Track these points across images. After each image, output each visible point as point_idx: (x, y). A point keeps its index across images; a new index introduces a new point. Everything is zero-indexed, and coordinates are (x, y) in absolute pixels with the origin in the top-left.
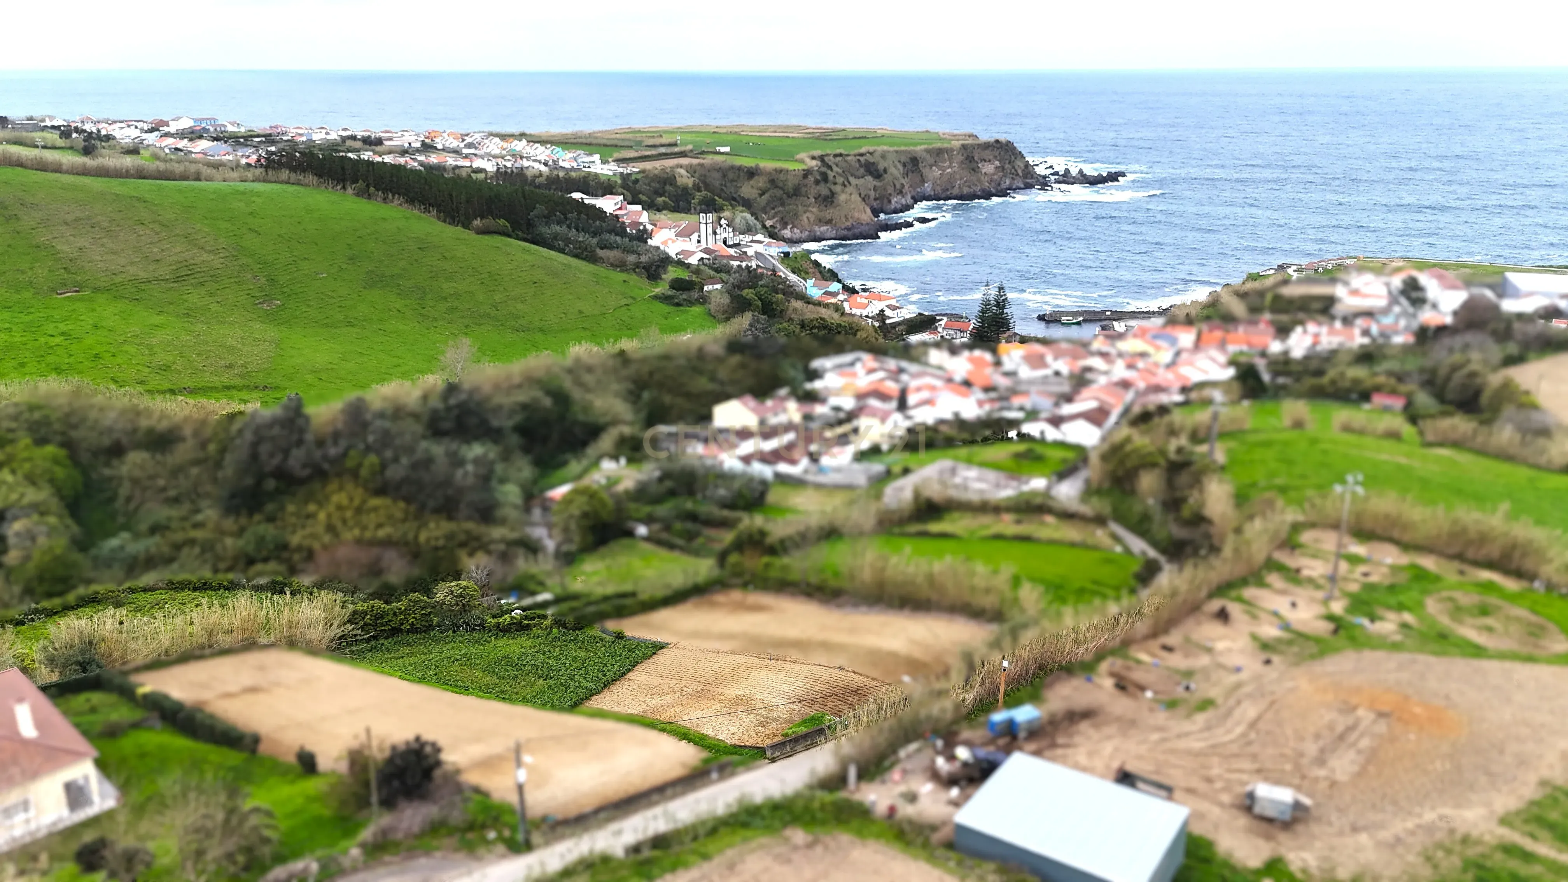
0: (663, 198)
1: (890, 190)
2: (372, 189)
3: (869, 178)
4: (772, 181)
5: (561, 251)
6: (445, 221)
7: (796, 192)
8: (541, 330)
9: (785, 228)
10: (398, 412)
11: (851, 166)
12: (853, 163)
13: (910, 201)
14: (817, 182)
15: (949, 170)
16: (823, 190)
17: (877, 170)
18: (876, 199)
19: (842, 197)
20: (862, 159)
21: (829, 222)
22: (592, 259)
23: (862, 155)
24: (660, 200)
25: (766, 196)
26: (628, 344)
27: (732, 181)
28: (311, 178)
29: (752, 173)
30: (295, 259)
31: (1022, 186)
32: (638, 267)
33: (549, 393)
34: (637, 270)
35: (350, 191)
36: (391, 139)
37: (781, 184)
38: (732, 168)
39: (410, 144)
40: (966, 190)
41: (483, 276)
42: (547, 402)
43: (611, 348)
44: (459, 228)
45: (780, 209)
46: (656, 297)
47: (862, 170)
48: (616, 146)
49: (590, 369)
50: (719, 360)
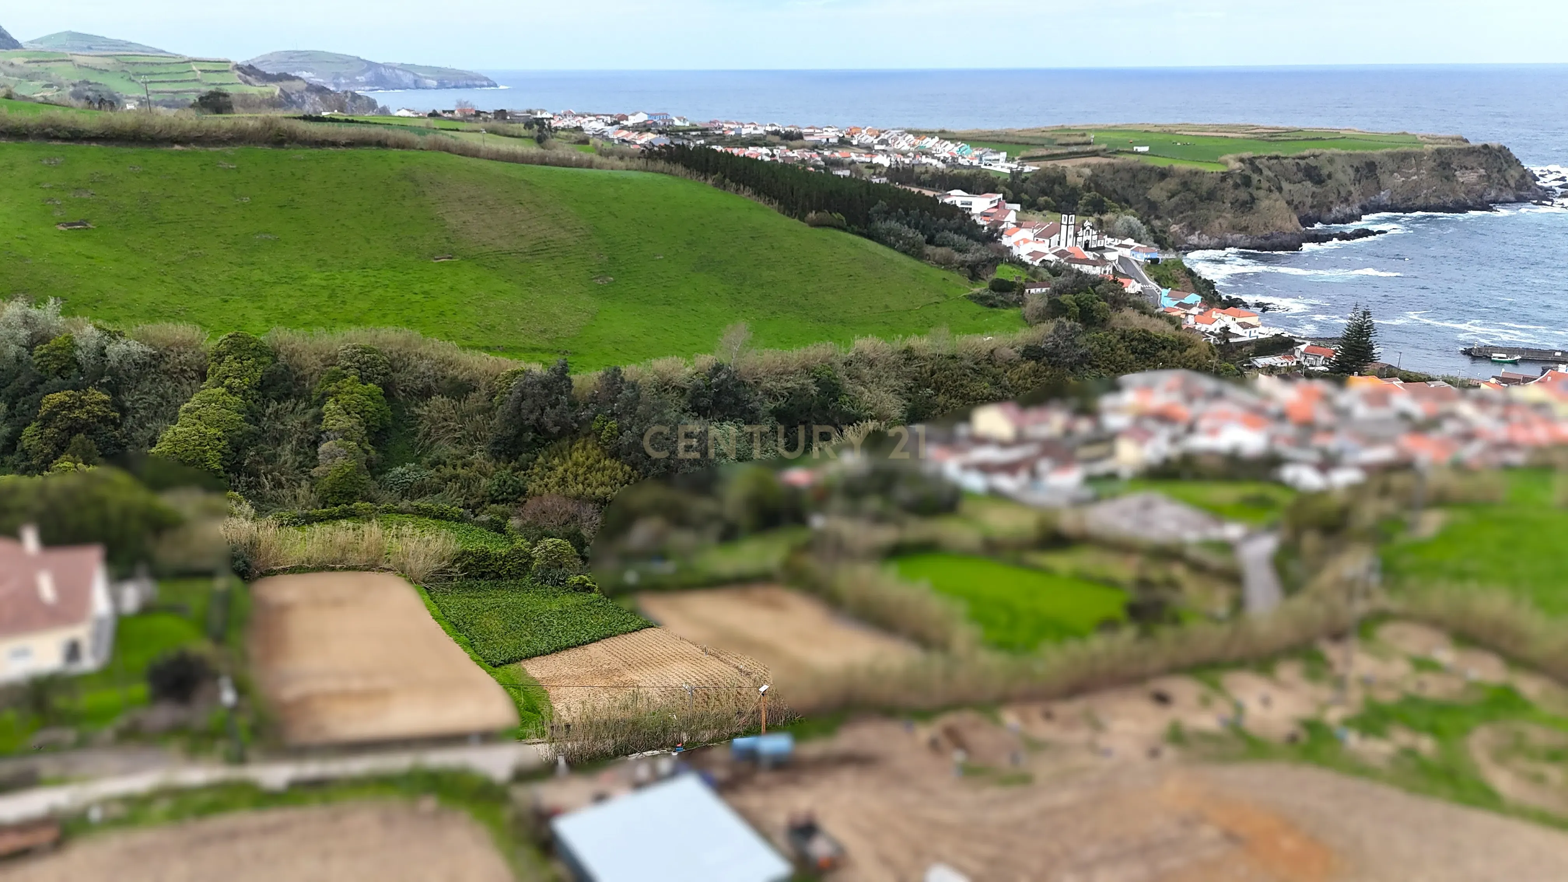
0: (1046, 198)
1: (1333, 197)
2: (727, 180)
3: (1309, 184)
5: (892, 246)
6: (784, 213)
7: (1211, 196)
8: (842, 322)
9: (1192, 233)
10: (664, 386)
11: (1286, 169)
12: (1290, 167)
13: (1356, 210)
14: (1236, 186)
15: (1415, 177)
16: (1243, 195)
17: (1319, 175)
18: (1312, 207)
19: (1264, 204)
20: (1302, 162)
21: (1244, 229)
22: (919, 256)
23: (1303, 158)
24: (1042, 199)
25: (1176, 198)
26: (920, 343)
27: (1142, 181)
28: (679, 168)
29: (1164, 174)
30: (640, 241)
31: (1513, 199)
32: (962, 266)
33: (818, 382)
34: (961, 269)
35: (710, 181)
36: (812, 135)
37: (1194, 187)
38: (1144, 168)
39: (828, 140)
40: (1433, 201)
41: (803, 267)
42: (814, 390)
43: (899, 343)
44: (796, 220)
45: (1190, 213)
46: (971, 297)
47: (1300, 175)
48: (1028, 144)
49: (871, 364)
50: (1011, 364)
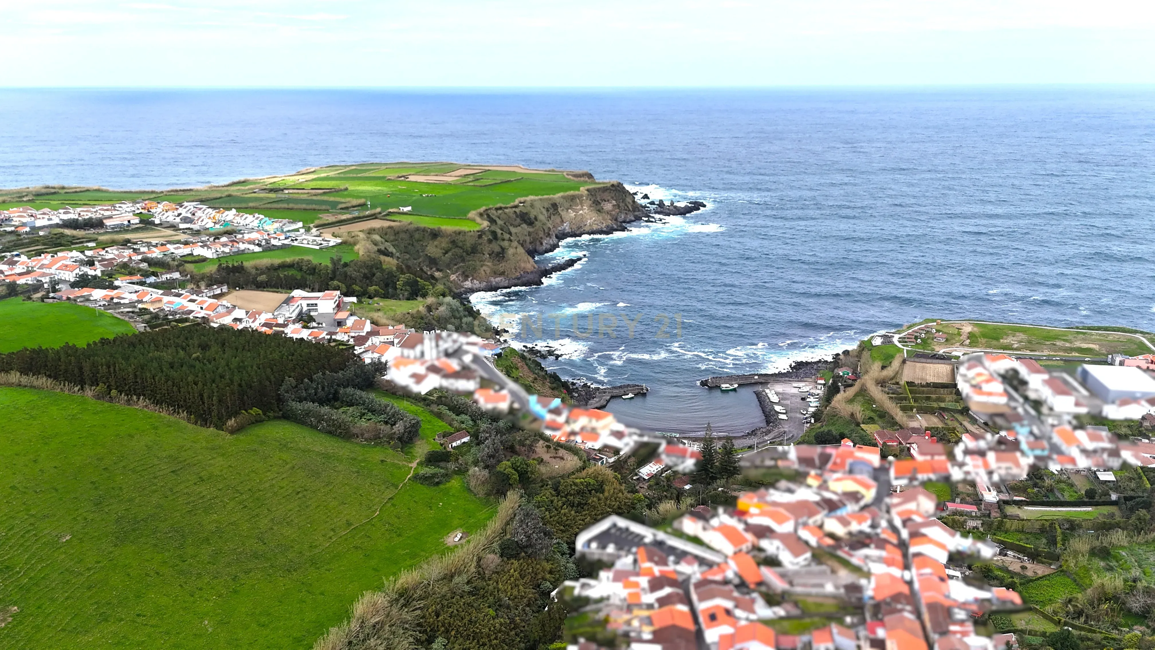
0: (374, 287)
1: (541, 234)
2: (114, 392)
3: (524, 226)
4: (453, 242)
6: (196, 423)
7: (474, 250)
9: (466, 280)
11: (509, 217)
12: (511, 215)
13: (555, 240)
14: (490, 241)
15: (581, 212)
16: (495, 247)
17: (530, 219)
18: (530, 243)
19: (511, 251)
20: (517, 210)
21: (502, 274)
22: (347, 436)
23: (516, 207)
24: (372, 289)
25: (450, 254)
27: (418, 241)
29: (435, 234)
31: (633, 219)
35: (89, 392)
36: (110, 217)
37: (460, 244)
38: (418, 229)
39: (129, 221)
40: (595, 227)
43: (392, 588)
44: (213, 430)
45: (461, 264)
47: (518, 220)
48: (314, 210)
